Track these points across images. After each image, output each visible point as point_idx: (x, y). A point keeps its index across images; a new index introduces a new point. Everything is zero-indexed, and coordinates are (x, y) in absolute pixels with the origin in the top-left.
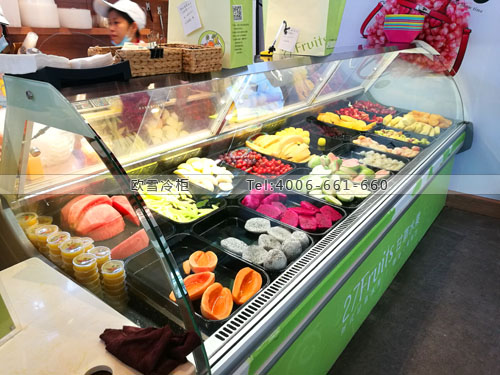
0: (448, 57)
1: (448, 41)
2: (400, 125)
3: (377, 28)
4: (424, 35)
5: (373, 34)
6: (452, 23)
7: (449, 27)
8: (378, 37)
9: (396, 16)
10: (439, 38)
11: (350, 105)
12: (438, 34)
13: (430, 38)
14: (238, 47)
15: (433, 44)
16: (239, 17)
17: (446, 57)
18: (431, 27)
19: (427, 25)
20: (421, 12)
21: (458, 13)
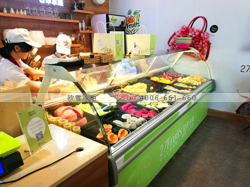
0: (203, 54)
1: (203, 48)
2: (185, 81)
3: (174, 42)
4: (193, 45)
5: (173, 44)
6: (203, 40)
7: (202, 42)
8: (175, 46)
9: (181, 38)
10: (199, 46)
11: (164, 74)
12: (198, 45)
13: (195, 46)
14: (118, 54)
15: (197, 48)
16: (118, 43)
17: (202, 54)
18: (195, 42)
19: (194, 41)
20: (191, 36)
21: (205, 36)
